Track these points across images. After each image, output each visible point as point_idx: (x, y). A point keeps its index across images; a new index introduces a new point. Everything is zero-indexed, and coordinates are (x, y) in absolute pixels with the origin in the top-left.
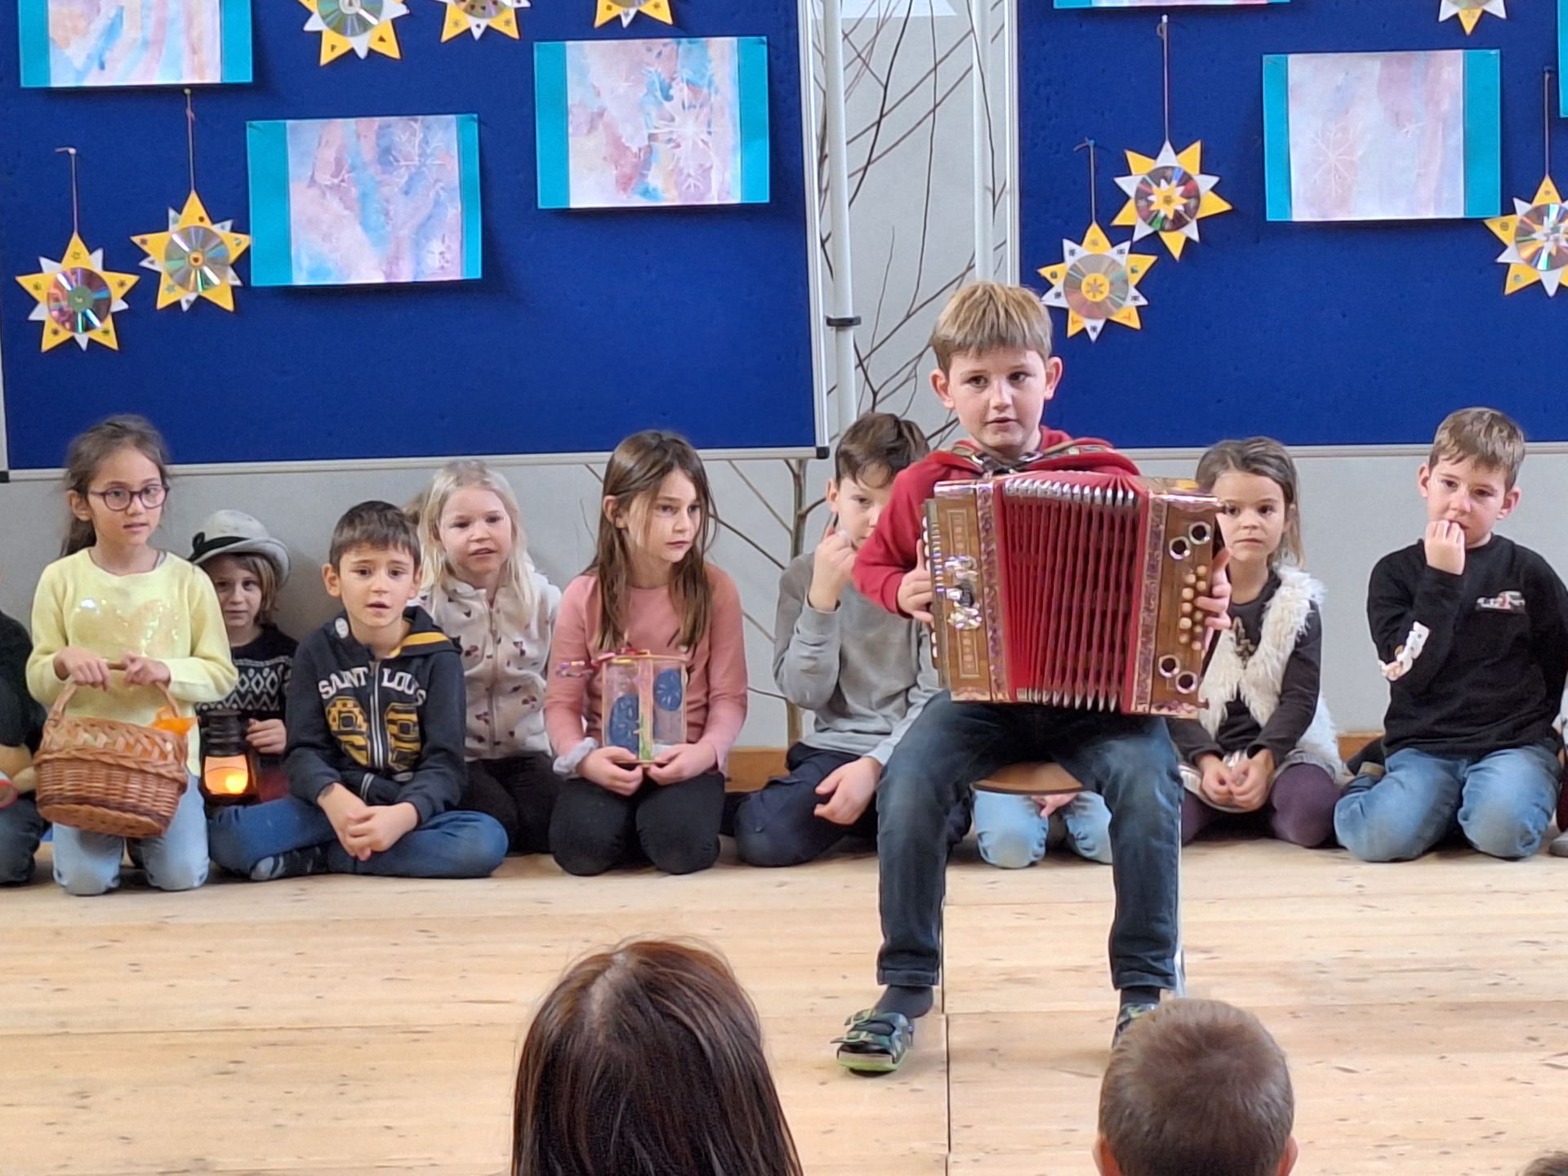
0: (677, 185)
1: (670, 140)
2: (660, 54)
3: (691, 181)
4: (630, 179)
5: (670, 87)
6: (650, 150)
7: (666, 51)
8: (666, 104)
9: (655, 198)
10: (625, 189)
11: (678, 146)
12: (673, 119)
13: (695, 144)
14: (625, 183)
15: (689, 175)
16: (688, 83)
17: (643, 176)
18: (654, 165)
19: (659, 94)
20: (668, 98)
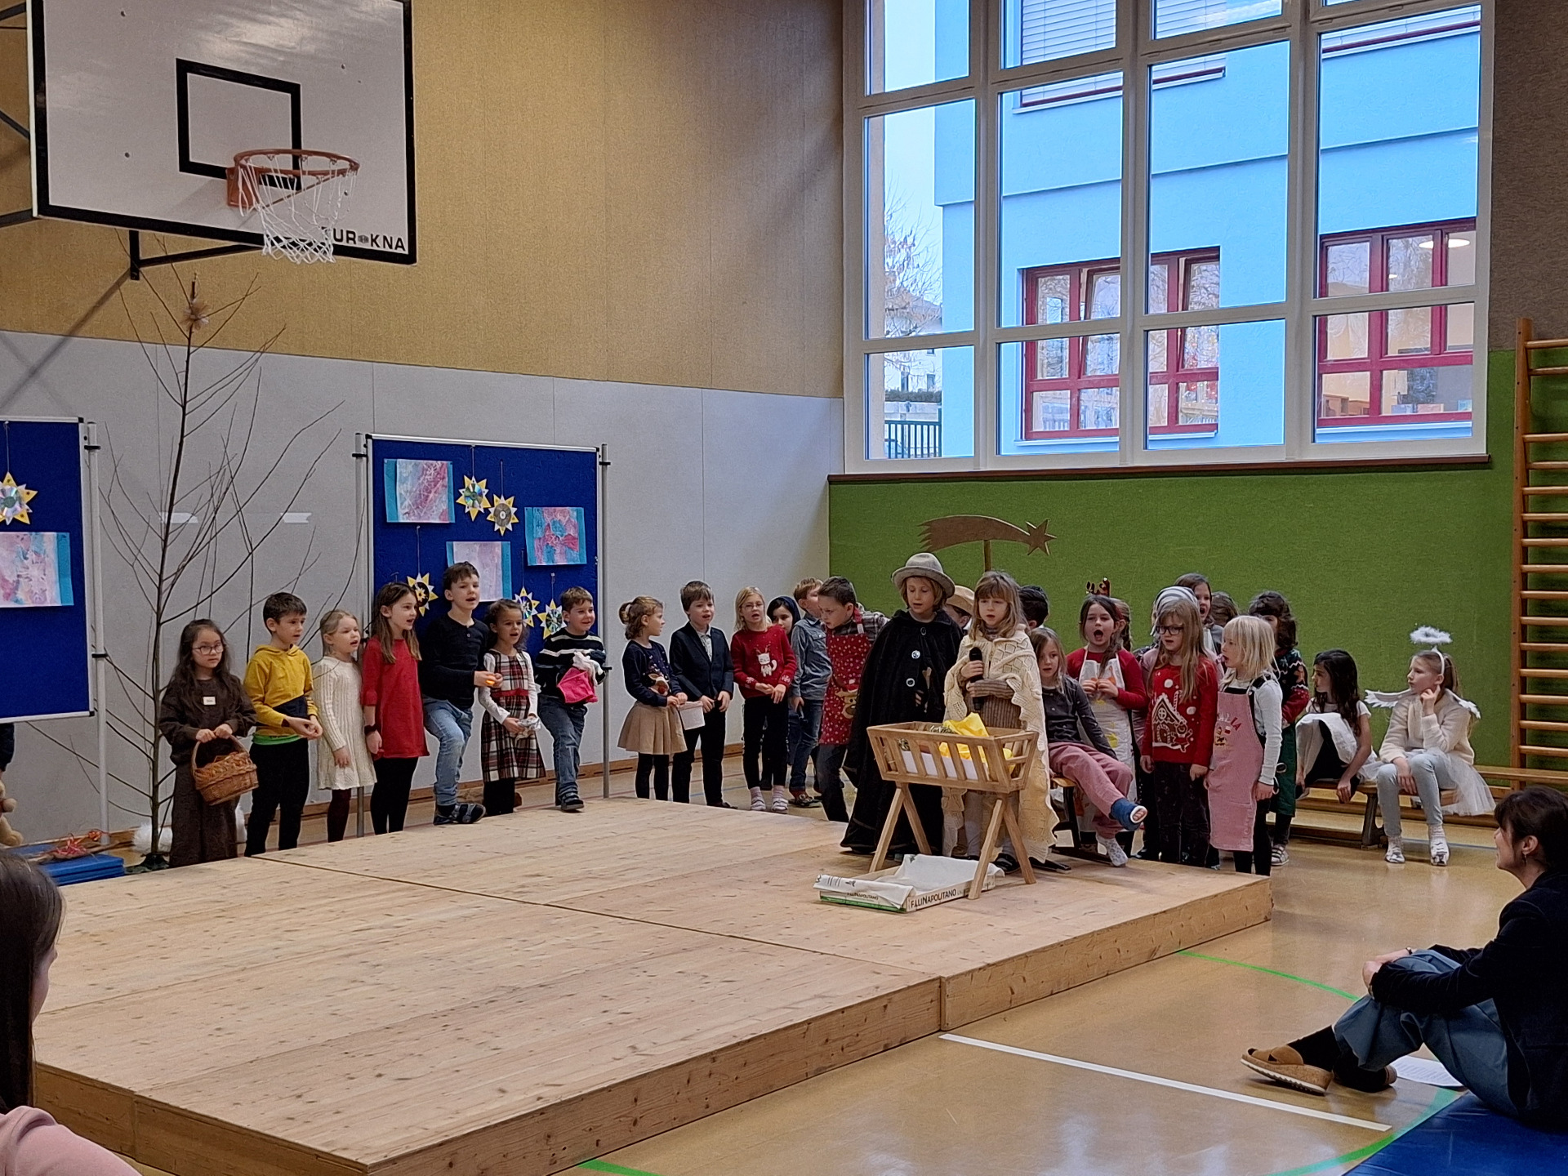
0: (31, 598)
1: (27, 578)
2: (22, 539)
3: (37, 596)
4: (9, 595)
5: (27, 553)
6: (18, 582)
7: (25, 537)
8: (25, 561)
9: (21, 604)
10: (7, 600)
11: (31, 580)
12: (28, 568)
13: (38, 580)
14: (7, 597)
15: (36, 593)
16: (36, 553)
17: (16, 594)
18: (20, 589)
19: (22, 557)
20: (26, 558)
